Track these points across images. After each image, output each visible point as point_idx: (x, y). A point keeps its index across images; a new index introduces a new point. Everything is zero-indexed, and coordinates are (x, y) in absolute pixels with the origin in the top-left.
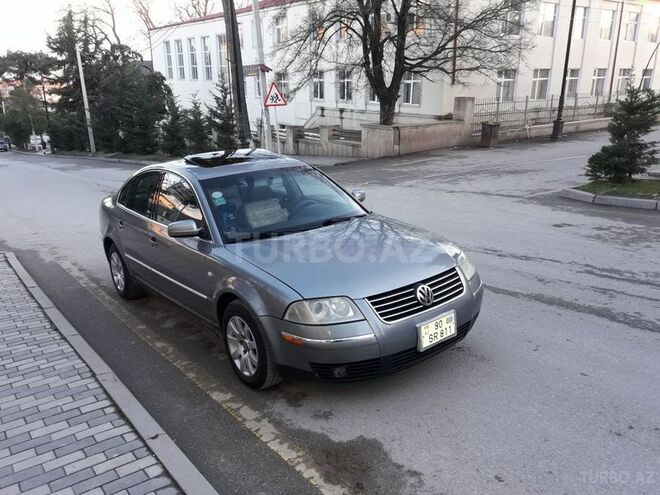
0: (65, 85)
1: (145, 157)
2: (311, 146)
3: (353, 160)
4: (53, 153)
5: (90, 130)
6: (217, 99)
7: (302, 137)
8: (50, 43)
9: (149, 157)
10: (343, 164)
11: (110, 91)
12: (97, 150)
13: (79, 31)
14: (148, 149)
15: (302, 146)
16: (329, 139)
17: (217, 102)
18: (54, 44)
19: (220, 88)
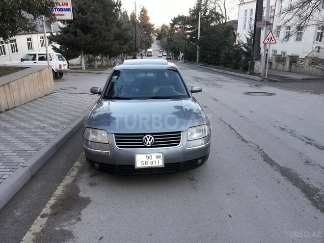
0: (193, 31)
1: (215, 67)
2: (298, 68)
3: (318, 77)
4: (184, 61)
5: (198, 52)
6: (248, 39)
7: (296, 62)
8: (190, 11)
9: (216, 66)
10: (307, 79)
11: (206, 34)
12: (199, 62)
13: (203, 5)
14: (217, 63)
15: (293, 67)
16: (309, 64)
17: (247, 41)
18: (192, 11)
19: (249, 34)
